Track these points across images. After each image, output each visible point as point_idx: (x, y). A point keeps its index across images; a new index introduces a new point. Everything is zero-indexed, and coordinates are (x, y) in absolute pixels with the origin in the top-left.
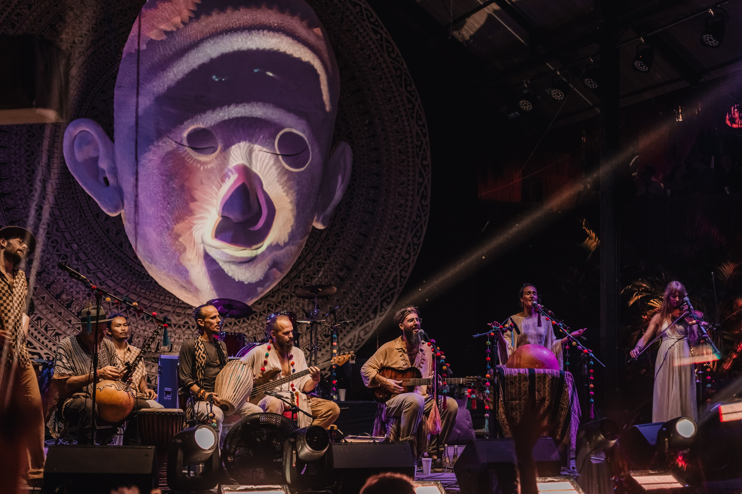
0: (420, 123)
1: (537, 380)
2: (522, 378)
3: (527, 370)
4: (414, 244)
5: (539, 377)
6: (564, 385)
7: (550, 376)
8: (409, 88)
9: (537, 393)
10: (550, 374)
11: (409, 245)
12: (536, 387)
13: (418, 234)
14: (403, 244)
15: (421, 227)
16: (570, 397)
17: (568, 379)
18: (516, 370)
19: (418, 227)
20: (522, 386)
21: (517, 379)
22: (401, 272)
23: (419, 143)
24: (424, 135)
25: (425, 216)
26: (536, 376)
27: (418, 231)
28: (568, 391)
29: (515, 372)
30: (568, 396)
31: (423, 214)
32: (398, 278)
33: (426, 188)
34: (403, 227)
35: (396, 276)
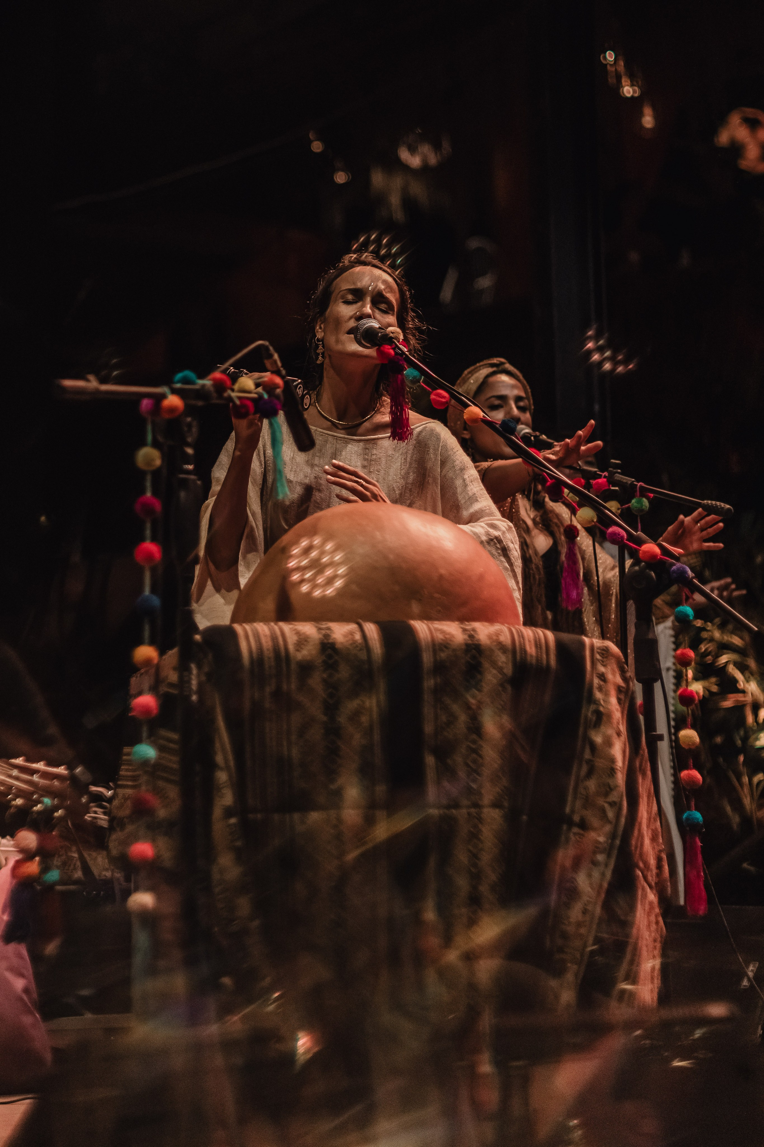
1: (429, 683)
2: (344, 672)
3: (371, 629)
5: (439, 668)
6: (588, 712)
7: (502, 659)
9: (430, 760)
10: (502, 647)
12: (428, 728)
16: (620, 778)
17: (602, 677)
18: (308, 629)
20: (342, 720)
21: (316, 681)
26: (427, 659)
28: (609, 743)
29: (302, 641)
30: (612, 771)
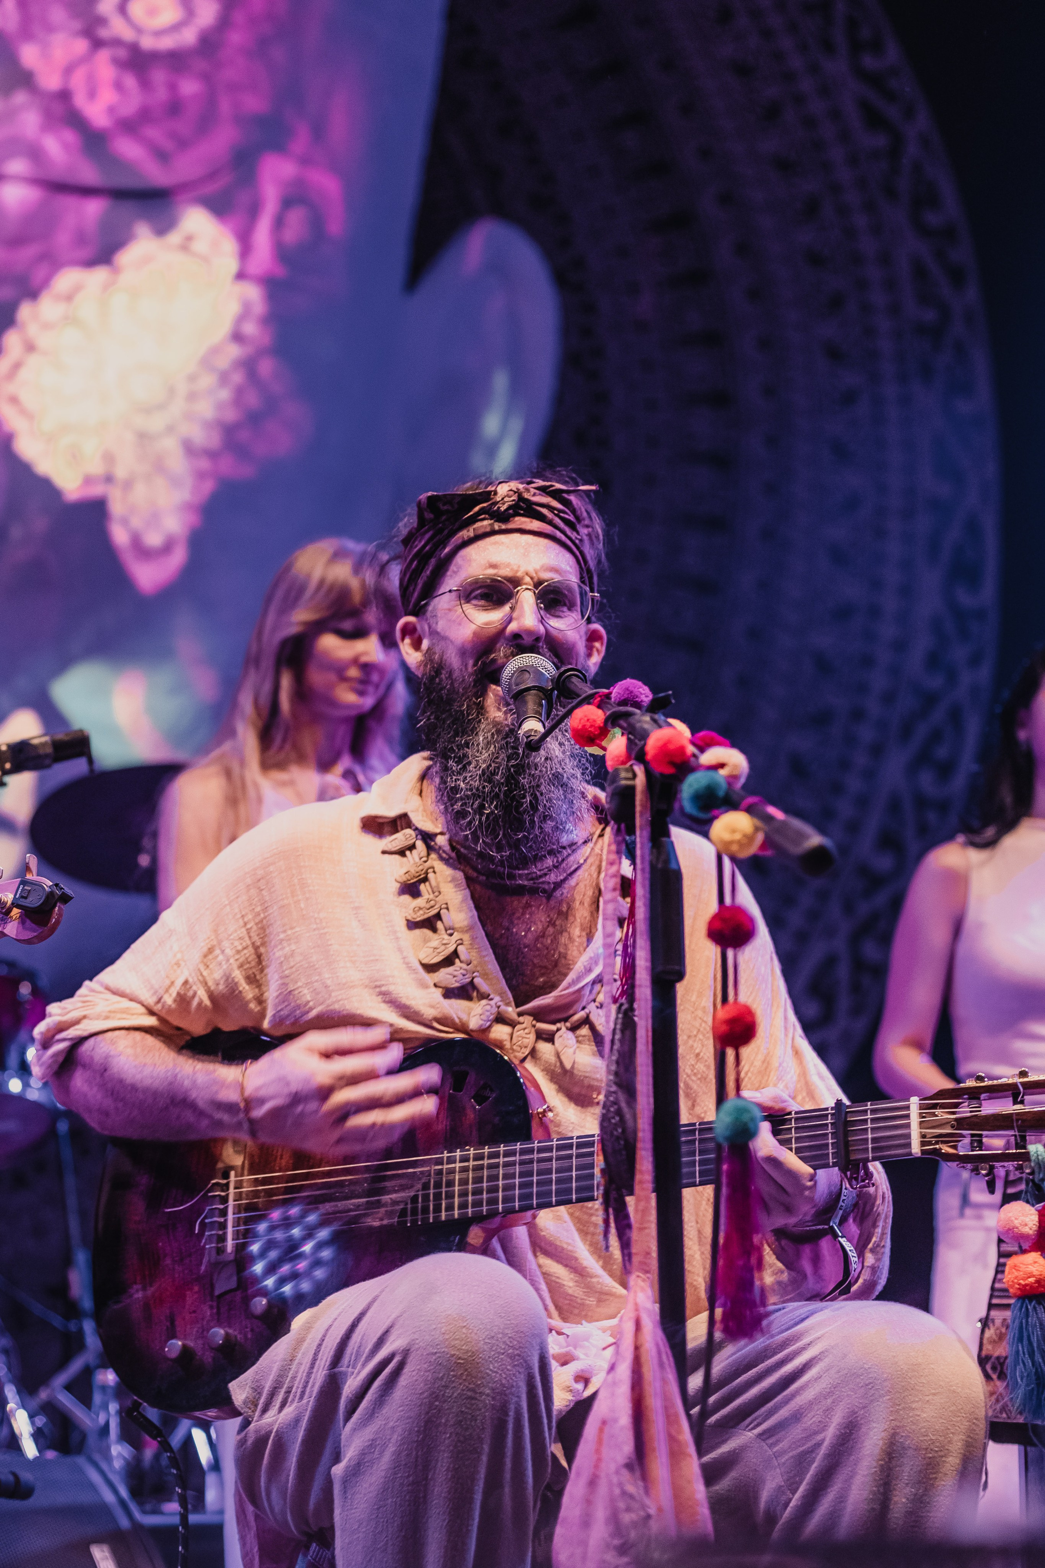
0: (933, 219)
4: (921, 802)
8: (869, 61)
11: (894, 806)
13: (942, 752)
14: (863, 802)
15: (956, 716)
19: (938, 715)
22: (856, 939)
23: (930, 316)
24: (957, 277)
25: (975, 661)
27: (936, 737)
31: (959, 653)
32: (843, 972)
33: (973, 528)
34: (858, 715)
35: (830, 962)
